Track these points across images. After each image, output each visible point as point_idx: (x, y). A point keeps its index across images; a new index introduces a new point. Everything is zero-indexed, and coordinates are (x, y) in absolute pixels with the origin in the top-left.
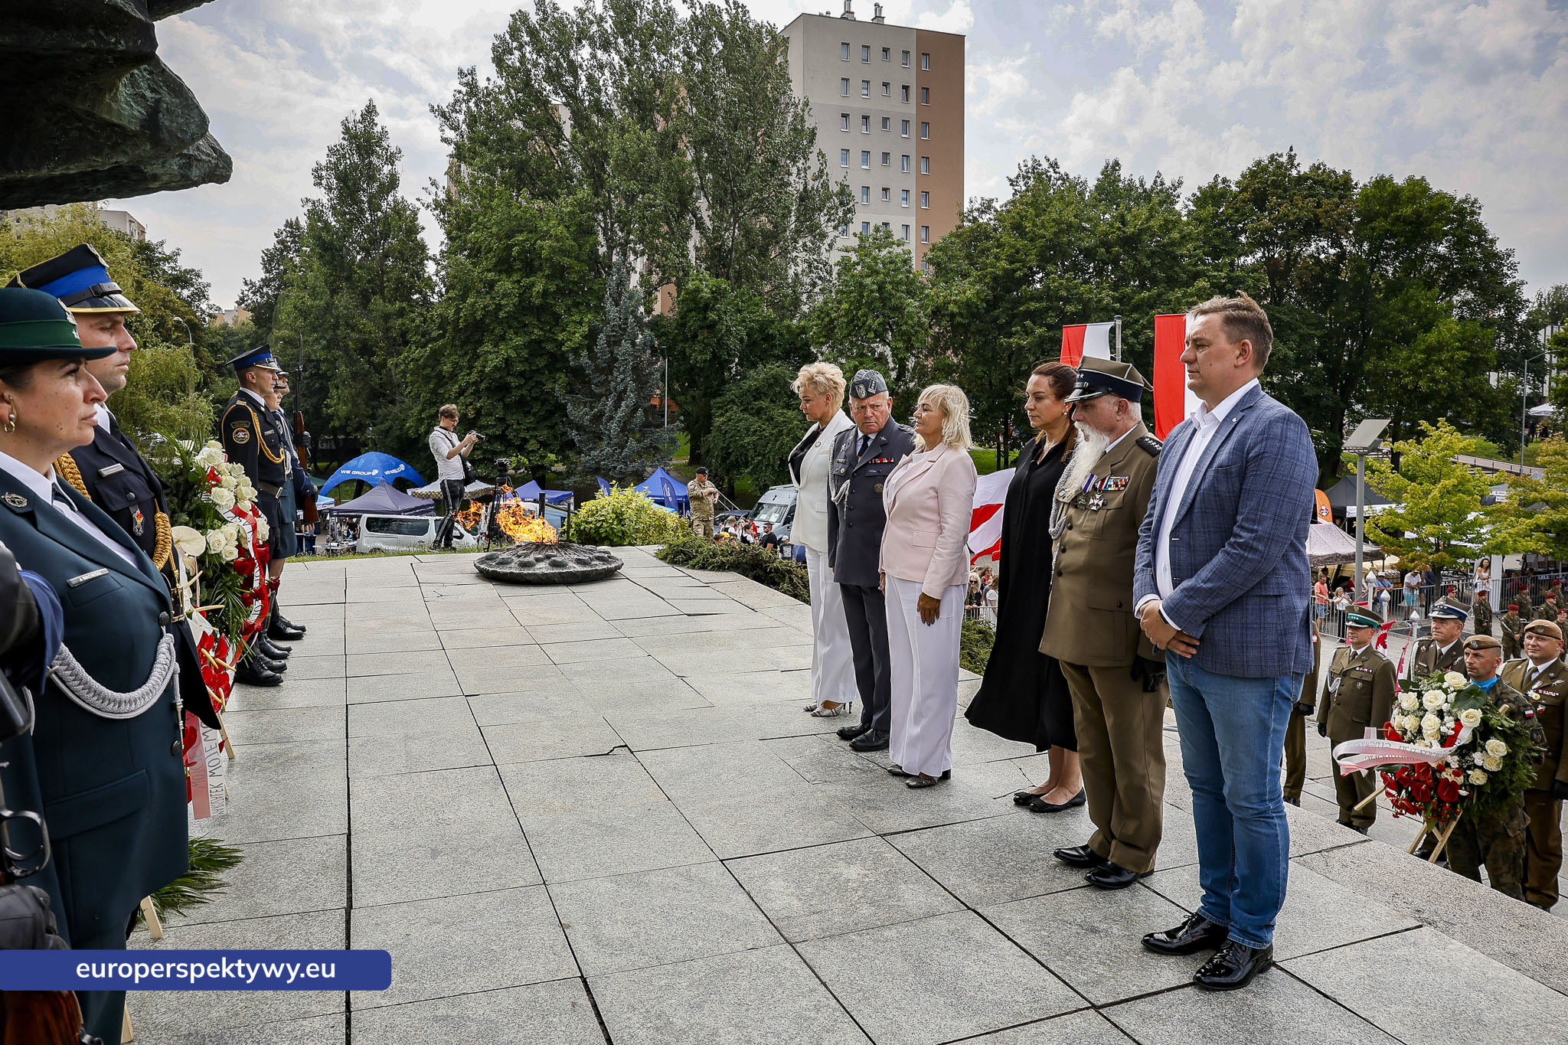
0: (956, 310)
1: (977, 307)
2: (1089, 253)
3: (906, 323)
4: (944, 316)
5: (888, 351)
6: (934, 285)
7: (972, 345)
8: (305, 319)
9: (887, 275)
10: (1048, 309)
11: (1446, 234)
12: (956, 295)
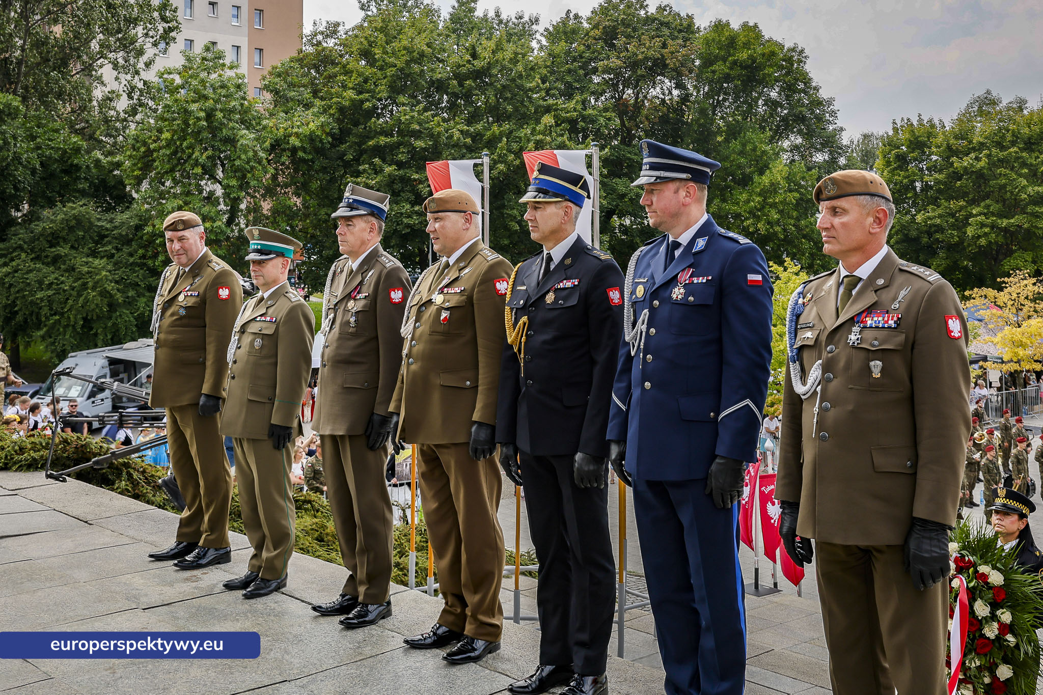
0: (297, 143)
1: (321, 141)
2: (440, 86)
3: (239, 157)
4: (284, 150)
5: (219, 191)
6: (272, 115)
7: (315, 185)
9: (217, 101)
10: (399, 144)
11: (777, 80)
12: (298, 127)
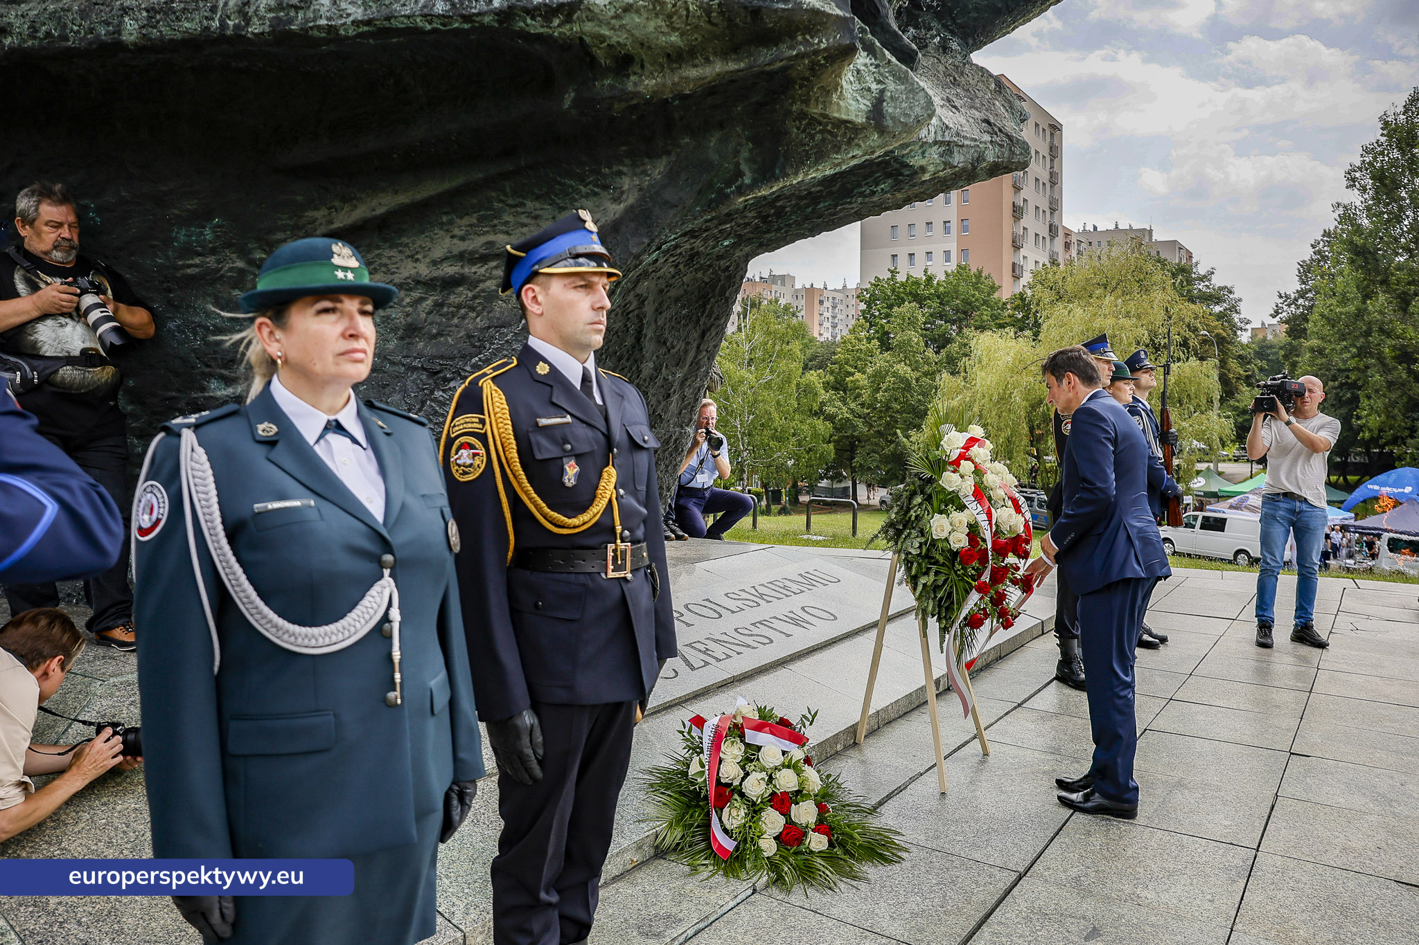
8: (1333, 327)
